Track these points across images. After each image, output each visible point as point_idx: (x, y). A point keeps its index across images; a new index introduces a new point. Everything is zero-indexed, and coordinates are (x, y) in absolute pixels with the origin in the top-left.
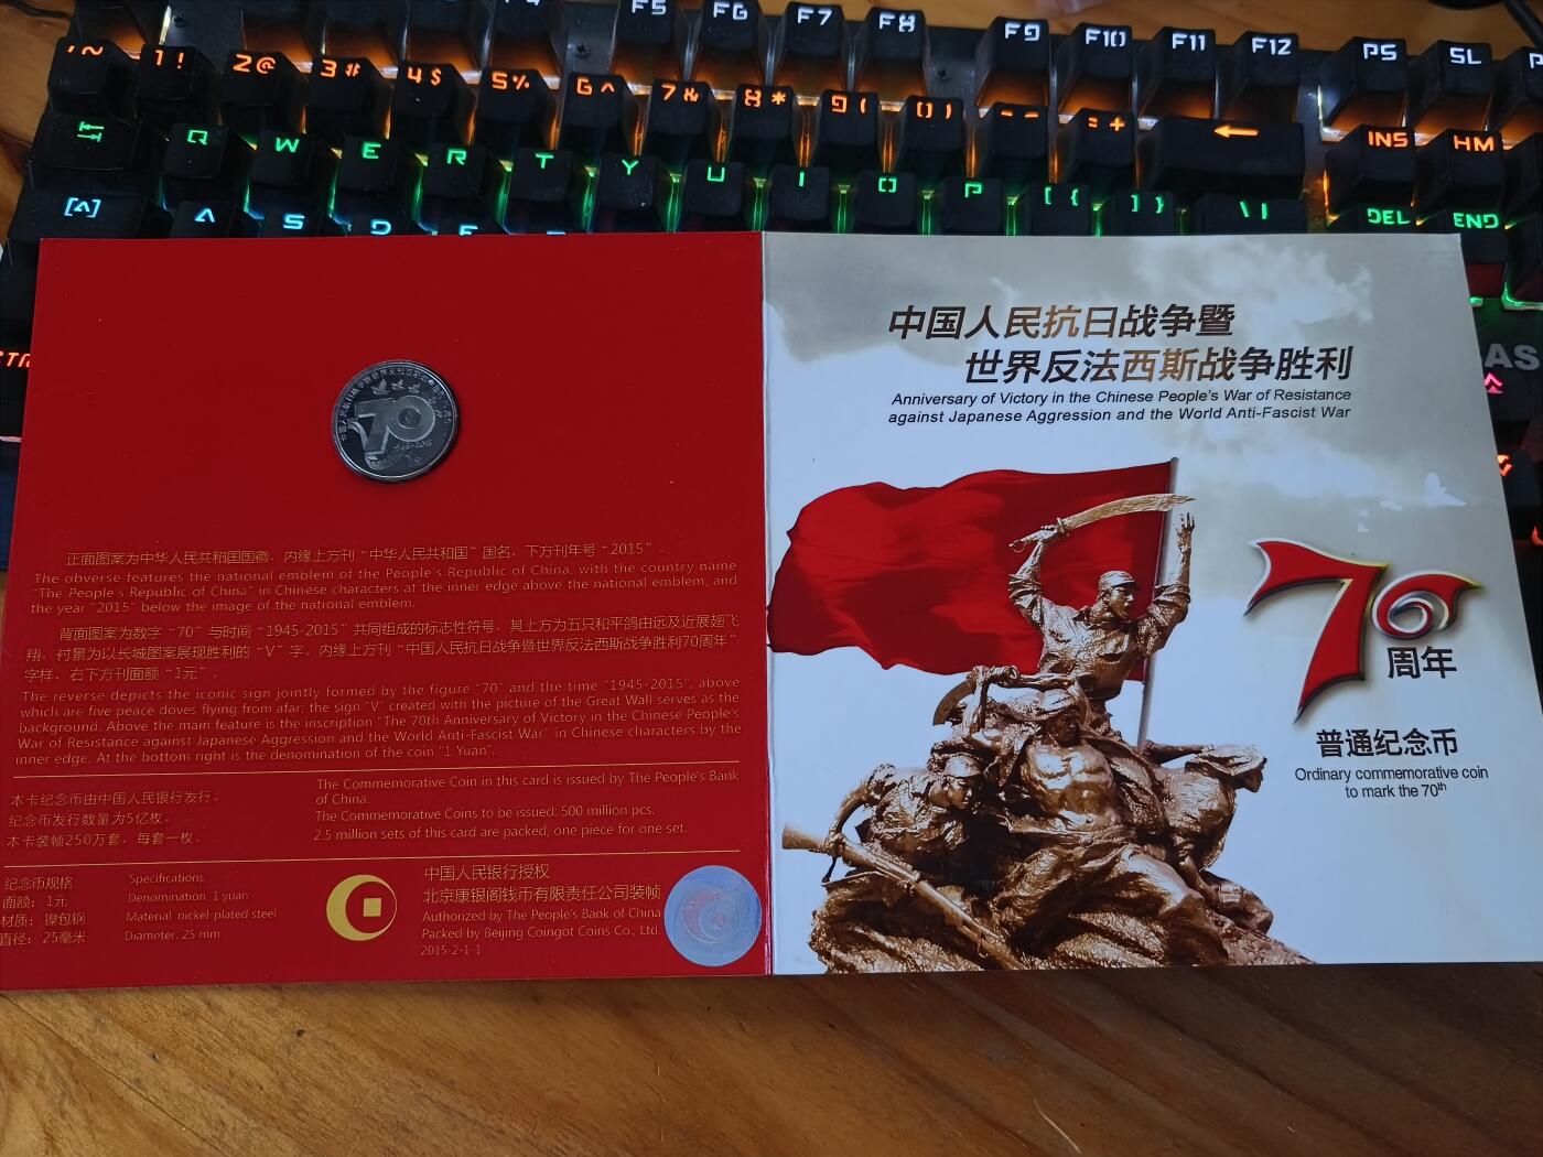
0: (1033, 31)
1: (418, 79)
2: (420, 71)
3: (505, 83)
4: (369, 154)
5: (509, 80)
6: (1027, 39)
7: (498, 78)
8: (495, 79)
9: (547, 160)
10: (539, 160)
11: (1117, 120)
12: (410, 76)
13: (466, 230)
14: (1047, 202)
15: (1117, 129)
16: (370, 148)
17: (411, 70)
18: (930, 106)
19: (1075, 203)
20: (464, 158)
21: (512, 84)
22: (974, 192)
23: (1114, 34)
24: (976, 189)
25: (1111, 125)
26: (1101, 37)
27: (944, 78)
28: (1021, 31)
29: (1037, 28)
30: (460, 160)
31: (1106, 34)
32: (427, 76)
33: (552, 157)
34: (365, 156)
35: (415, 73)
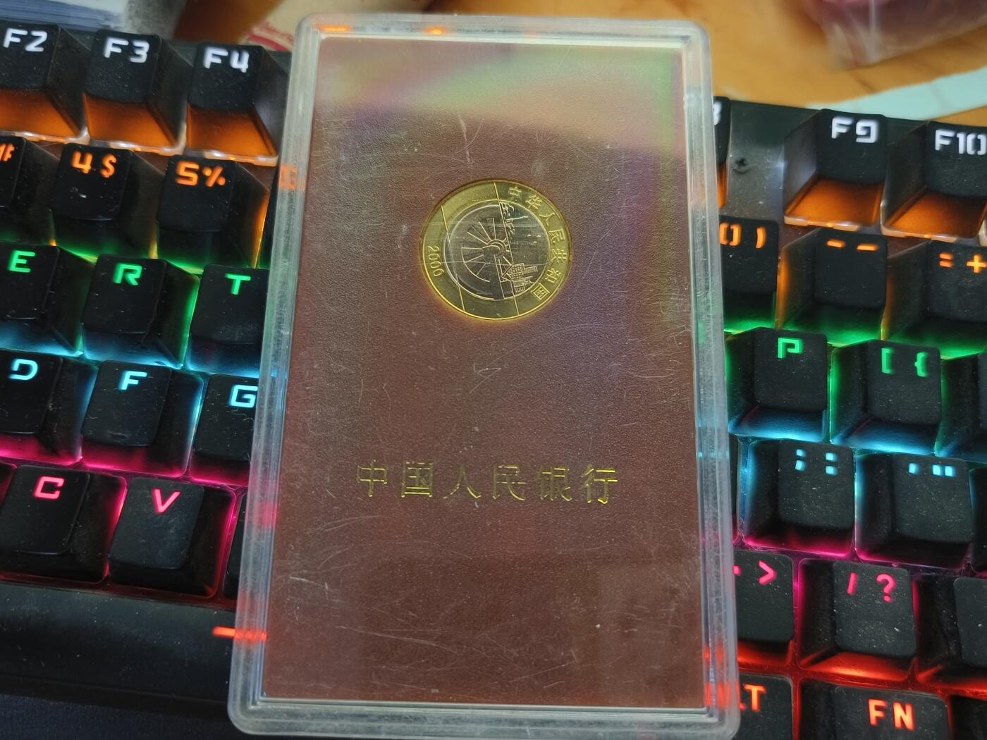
0: (868, 129)
1: (86, 167)
2: (89, 158)
3: (195, 177)
4: (19, 265)
5: (199, 173)
6: (859, 140)
7: (188, 169)
8: (182, 172)
9: (243, 283)
10: (231, 282)
11: (976, 258)
12: (77, 164)
13: (132, 378)
14: (886, 369)
15: (976, 270)
16: (21, 257)
17: (78, 156)
18: (736, 231)
19: (921, 372)
20: (138, 275)
21: (203, 179)
22: (791, 351)
23: (971, 137)
24: (792, 346)
25: (969, 264)
26: (955, 140)
27: (743, 169)
28: (852, 128)
29: (873, 126)
30: (133, 279)
31: (961, 136)
32: (97, 165)
33: (247, 278)
34: (13, 268)
35: (82, 161)
